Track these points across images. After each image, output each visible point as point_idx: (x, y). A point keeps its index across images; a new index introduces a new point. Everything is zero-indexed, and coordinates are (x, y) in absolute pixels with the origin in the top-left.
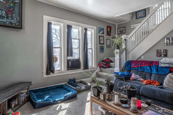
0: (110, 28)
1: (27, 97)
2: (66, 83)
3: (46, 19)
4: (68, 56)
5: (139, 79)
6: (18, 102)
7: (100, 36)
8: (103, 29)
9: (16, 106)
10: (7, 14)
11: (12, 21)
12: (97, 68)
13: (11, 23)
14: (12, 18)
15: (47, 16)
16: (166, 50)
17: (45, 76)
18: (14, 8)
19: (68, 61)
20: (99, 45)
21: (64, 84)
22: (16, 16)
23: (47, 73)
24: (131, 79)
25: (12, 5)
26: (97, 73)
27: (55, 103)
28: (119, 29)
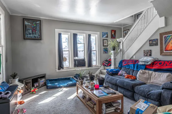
0: (115, 31)
1: (44, 83)
2: (73, 77)
3: (57, 31)
4: (74, 57)
5: (124, 75)
6: (39, 85)
7: (103, 40)
8: (107, 33)
9: (37, 86)
10: (32, 31)
11: (35, 35)
12: (101, 66)
13: (35, 37)
14: (35, 34)
15: (58, 29)
16: (151, 51)
17: (57, 71)
18: (36, 27)
19: (75, 60)
20: (103, 47)
21: (71, 77)
22: (37, 32)
23: (59, 69)
24: (118, 74)
25: (35, 25)
26: (100, 71)
27: (60, 87)
28: (124, 32)
